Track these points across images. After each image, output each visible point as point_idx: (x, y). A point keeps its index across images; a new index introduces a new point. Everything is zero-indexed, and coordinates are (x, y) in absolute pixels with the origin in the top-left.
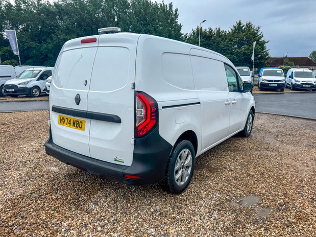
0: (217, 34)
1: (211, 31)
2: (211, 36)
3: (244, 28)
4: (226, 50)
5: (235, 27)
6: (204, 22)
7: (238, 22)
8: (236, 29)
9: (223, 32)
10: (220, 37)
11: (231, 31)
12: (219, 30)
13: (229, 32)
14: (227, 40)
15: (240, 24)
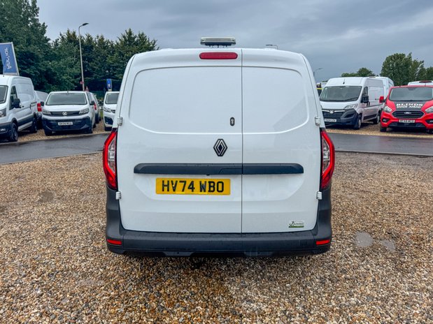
0: (99, 44)
1: (89, 40)
2: (92, 47)
3: (136, 39)
4: (117, 67)
5: (124, 37)
6: (84, 25)
7: (128, 31)
8: (126, 40)
9: (108, 42)
10: (104, 48)
11: (119, 42)
12: (103, 39)
13: (118, 43)
14: (116, 54)
15: (130, 33)
